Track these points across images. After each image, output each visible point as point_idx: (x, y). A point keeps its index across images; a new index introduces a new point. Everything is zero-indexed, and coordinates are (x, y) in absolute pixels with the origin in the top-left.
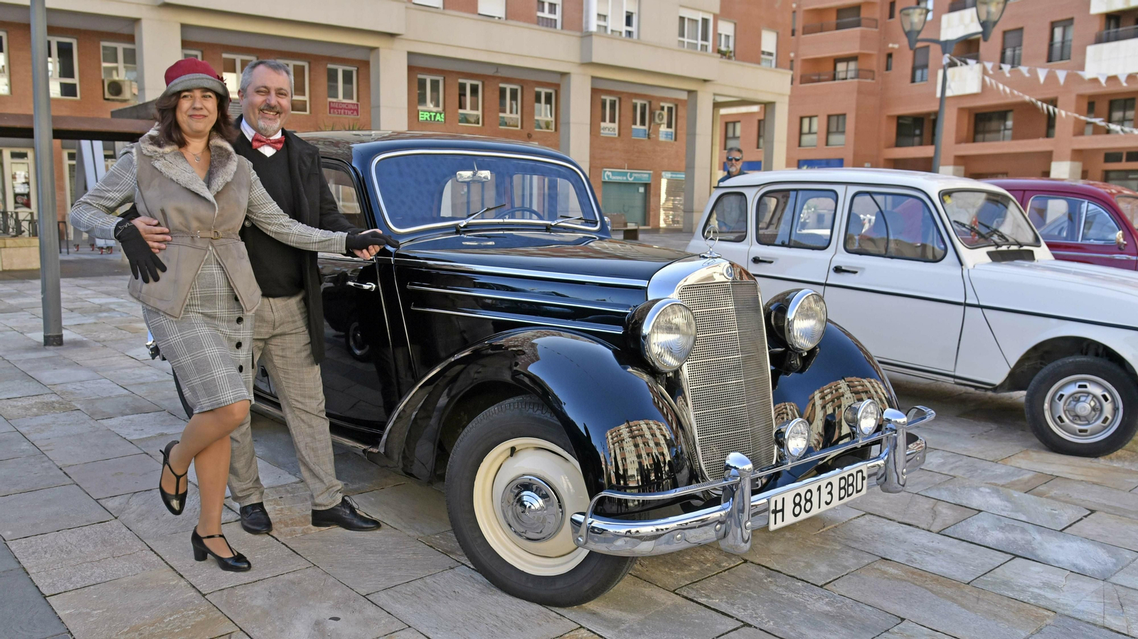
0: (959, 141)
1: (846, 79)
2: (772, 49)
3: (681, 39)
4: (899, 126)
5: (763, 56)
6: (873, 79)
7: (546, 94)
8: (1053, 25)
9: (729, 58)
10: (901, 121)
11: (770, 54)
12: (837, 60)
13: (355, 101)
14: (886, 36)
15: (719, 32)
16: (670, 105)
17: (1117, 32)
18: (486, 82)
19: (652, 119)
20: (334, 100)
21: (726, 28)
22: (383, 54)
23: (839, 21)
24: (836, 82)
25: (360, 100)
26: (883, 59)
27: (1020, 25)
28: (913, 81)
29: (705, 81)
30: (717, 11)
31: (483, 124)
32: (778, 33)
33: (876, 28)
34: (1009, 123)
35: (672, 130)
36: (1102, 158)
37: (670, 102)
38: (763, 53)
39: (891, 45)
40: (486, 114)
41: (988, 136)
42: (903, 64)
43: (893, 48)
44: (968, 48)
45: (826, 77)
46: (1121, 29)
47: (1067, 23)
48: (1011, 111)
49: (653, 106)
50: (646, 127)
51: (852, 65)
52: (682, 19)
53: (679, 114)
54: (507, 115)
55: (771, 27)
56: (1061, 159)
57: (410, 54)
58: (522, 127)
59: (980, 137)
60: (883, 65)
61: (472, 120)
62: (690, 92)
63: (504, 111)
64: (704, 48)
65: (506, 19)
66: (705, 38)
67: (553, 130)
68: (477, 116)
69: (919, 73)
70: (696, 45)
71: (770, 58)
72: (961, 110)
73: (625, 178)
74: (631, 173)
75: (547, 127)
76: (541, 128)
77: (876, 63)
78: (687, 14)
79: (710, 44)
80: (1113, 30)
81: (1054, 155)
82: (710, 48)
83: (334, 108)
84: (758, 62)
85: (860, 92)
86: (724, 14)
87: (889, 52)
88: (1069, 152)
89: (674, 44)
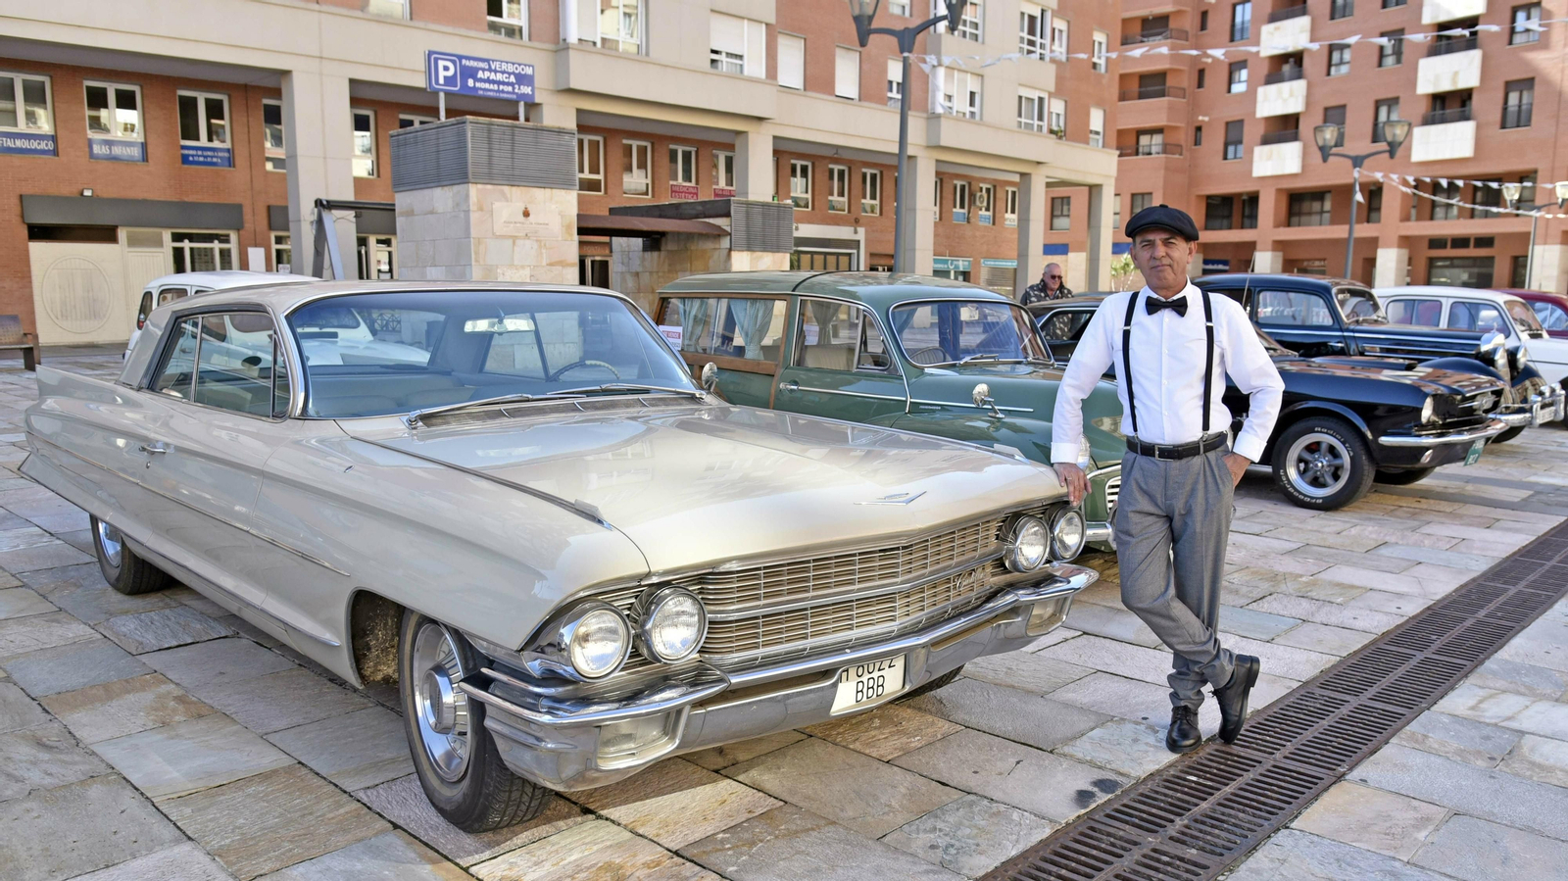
0: (1277, 226)
1: (1150, 154)
2: (1100, 128)
3: (1019, 119)
4: (1209, 207)
5: (1091, 136)
6: (1181, 154)
7: (871, 174)
8: (1378, 104)
9: (1060, 138)
10: (1210, 201)
11: (1097, 133)
12: (1140, 132)
13: (693, 184)
14: (1195, 107)
15: (1052, 110)
16: (988, 186)
17: (1443, 114)
18: (816, 163)
19: (972, 201)
20: (675, 183)
21: (1057, 106)
22: (751, 137)
23: (1143, 89)
24: (1140, 157)
25: (700, 182)
26: (1192, 132)
27: (1342, 103)
28: (1225, 158)
29: (1039, 163)
30: (1052, 88)
31: (813, 208)
32: (1105, 111)
33: (1184, 98)
34: (1328, 205)
35: (990, 213)
36: (1426, 244)
37: (989, 183)
38: (1091, 132)
39: (1200, 118)
40: (816, 198)
41: (1304, 219)
42: (1214, 140)
43: (1203, 121)
44: (1285, 128)
45: (1130, 151)
46: (1448, 111)
47: (1392, 102)
48: (1329, 192)
49: (972, 187)
50: (965, 211)
51: (1158, 139)
52: (1020, 97)
53: (998, 196)
54: (835, 198)
55: (1099, 104)
56: (1387, 246)
57: (775, 137)
58: (849, 211)
59: (1295, 219)
60: (1191, 139)
61: (802, 204)
62: (1023, 175)
63: (832, 194)
64: (1040, 128)
65: (860, 100)
66: (1040, 118)
67: (878, 215)
68: (807, 199)
69: (1231, 149)
70: (1032, 125)
71: (1097, 137)
72: (1279, 191)
73: (946, 266)
74: (952, 260)
75: (872, 212)
76: (867, 212)
77: (1184, 137)
78: (1026, 93)
79: (1045, 124)
80: (1439, 112)
81: (1380, 243)
82: (1045, 129)
83: (676, 192)
84: (1086, 142)
85: (1167, 169)
86: (1058, 92)
87: (1198, 124)
88: (1395, 240)
89: (1014, 125)
